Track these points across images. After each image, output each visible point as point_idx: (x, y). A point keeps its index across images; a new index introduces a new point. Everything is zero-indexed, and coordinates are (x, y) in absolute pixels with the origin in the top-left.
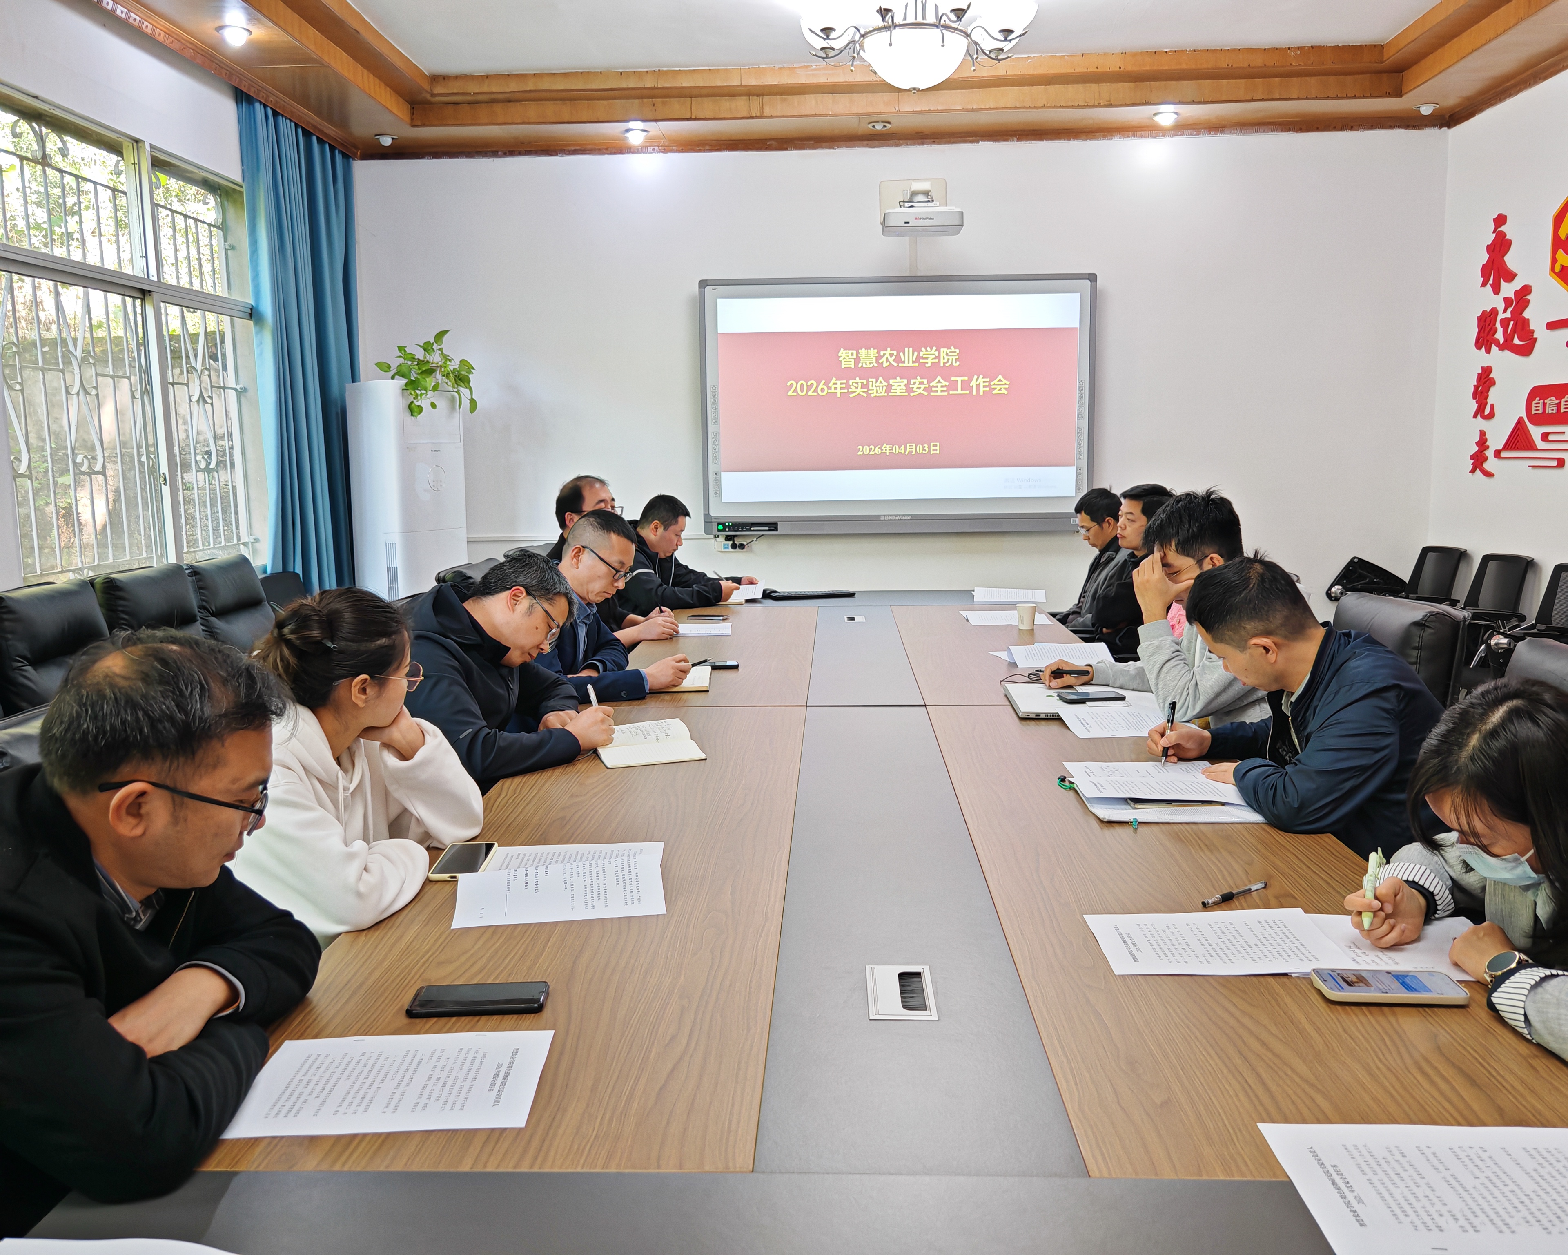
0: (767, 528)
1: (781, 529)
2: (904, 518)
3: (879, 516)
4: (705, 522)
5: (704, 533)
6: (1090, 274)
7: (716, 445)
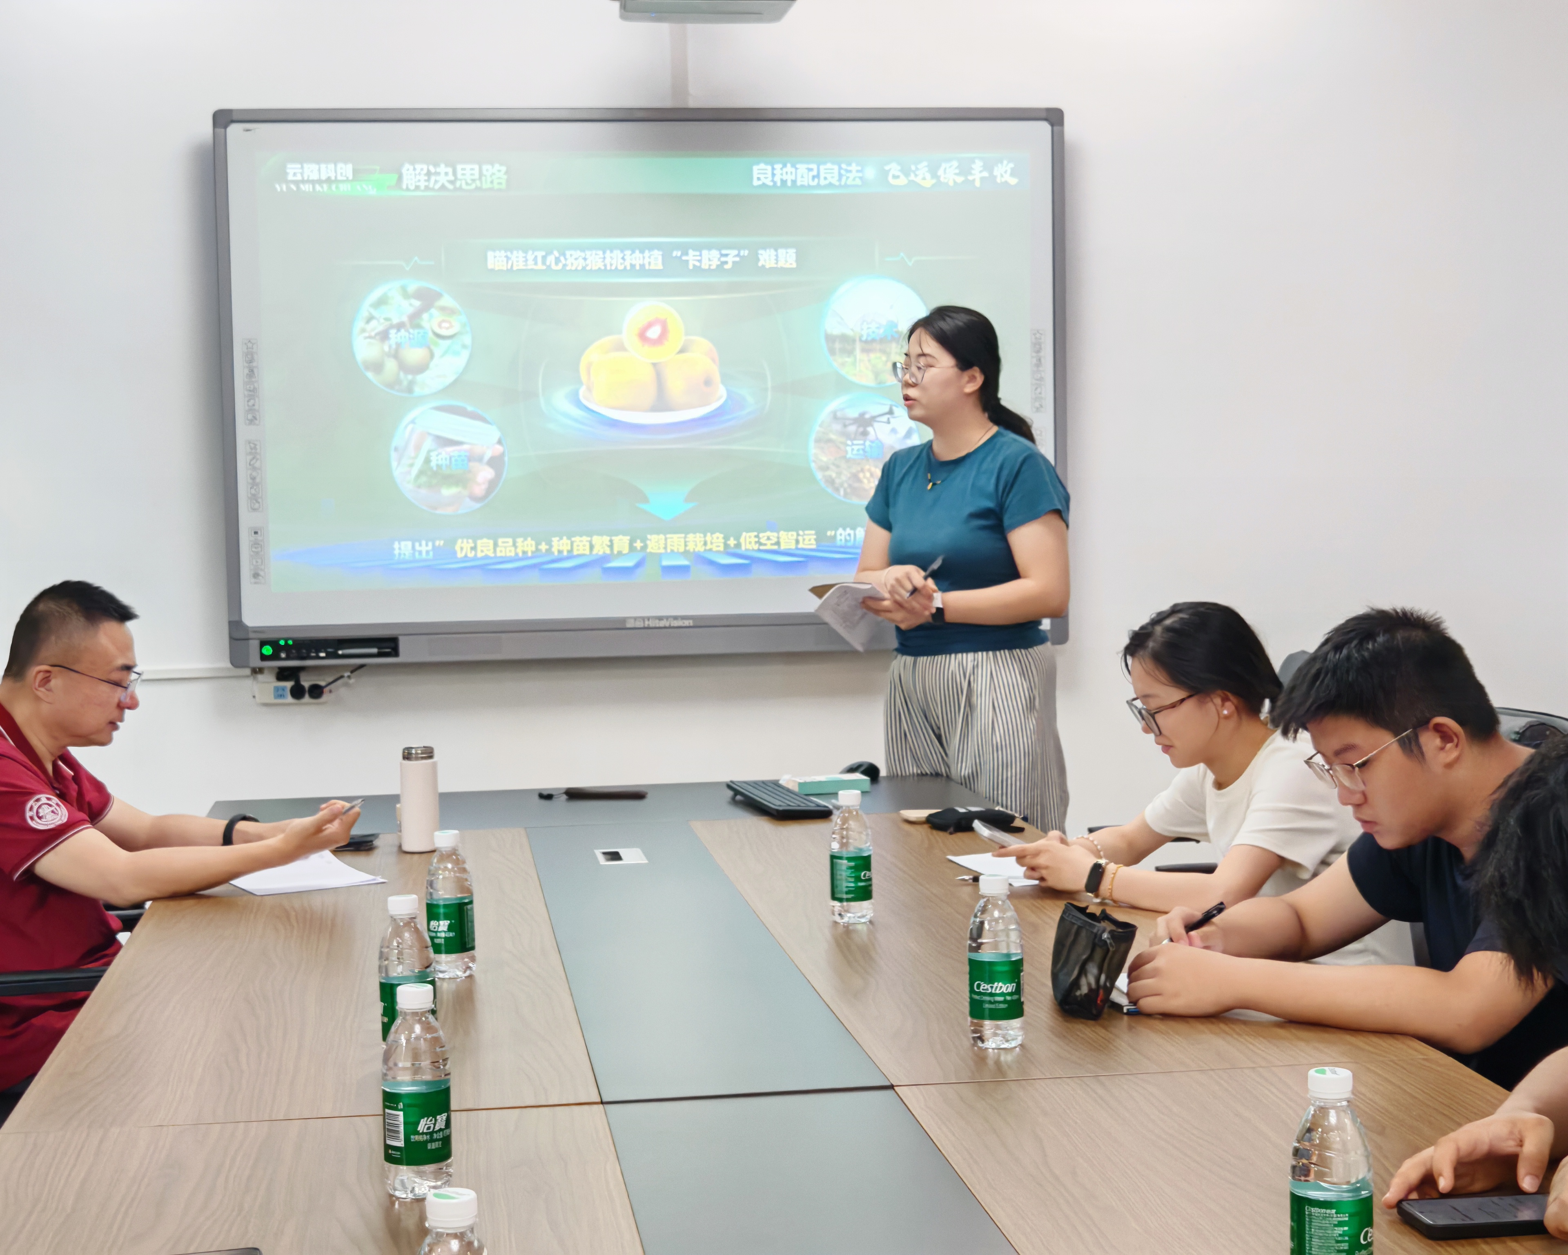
0: (374, 650)
1: (408, 652)
2: (676, 623)
3: (624, 620)
4: (233, 639)
5: (229, 665)
6: (1048, 110)
7: (254, 469)
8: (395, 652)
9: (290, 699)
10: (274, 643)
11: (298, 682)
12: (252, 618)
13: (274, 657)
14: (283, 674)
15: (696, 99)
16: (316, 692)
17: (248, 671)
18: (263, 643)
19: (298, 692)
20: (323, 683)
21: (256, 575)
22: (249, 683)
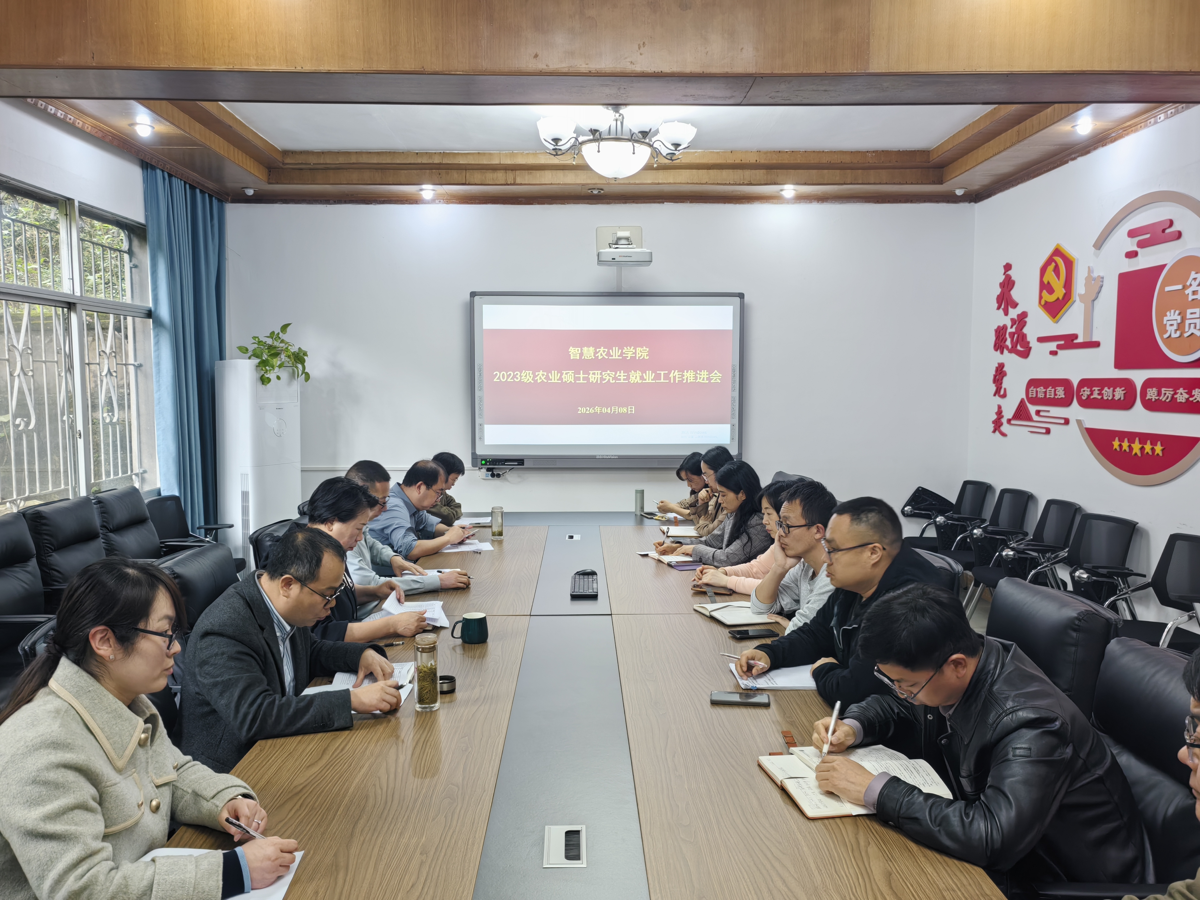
0: (517, 463)
1: (526, 464)
2: (612, 457)
3: (595, 456)
4: (472, 458)
5: (471, 466)
6: (739, 293)
7: (481, 405)
8: (523, 464)
9: (490, 478)
10: (485, 460)
11: (493, 472)
12: (479, 452)
13: (485, 464)
14: (488, 470)
15: (625, 289)
16: (498, 476)
17: (477, 468)
18: (482, 460)
19: (493, 475)
20: (501, 473)
21: (480, 438)
22: (478, 472)
